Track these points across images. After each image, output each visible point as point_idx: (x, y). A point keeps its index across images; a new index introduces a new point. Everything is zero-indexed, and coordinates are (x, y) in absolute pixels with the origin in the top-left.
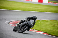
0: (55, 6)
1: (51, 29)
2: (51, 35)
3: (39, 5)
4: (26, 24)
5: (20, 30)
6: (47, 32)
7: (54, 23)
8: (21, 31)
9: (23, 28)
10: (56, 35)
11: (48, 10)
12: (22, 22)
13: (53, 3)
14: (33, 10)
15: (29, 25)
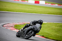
0: (53, 8)
1: (49, 32)
2: (48, 38)
3: (35, 6)
4: (32, 28)
5: (25, 35)
6: (44, 35)
7: (51, 26)
8: (26, 37)
9: (29, 33)
10: (54, 38)
11: (45, 11)
12: (27, 26)
13: (50, 4)
14: (29, 11)
15: (36, 30)
